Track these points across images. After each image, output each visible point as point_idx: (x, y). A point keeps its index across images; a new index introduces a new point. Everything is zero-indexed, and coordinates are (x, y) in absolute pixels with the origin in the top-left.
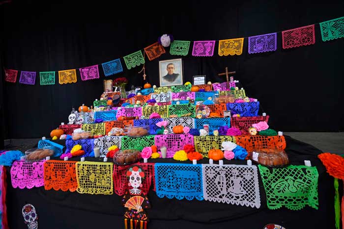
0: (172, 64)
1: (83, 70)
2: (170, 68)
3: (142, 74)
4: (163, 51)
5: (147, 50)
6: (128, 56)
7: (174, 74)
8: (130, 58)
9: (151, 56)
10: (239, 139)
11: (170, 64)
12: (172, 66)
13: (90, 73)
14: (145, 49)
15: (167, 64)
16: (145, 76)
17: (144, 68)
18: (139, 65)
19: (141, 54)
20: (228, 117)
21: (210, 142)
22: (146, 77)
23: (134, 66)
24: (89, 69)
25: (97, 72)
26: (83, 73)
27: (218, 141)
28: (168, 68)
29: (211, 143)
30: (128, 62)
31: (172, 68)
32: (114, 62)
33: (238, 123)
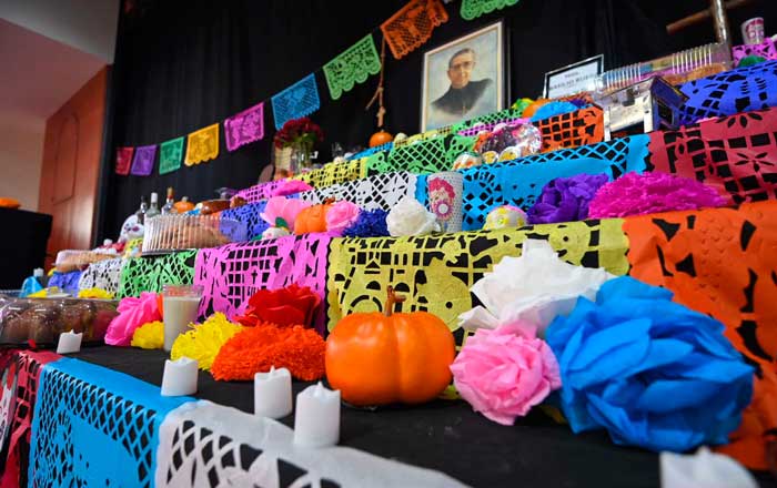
0: (466, 51)
1: (232, 123)
2: (458, 66)
3: (375, 108)
4: (439, 16)
5: (388, 29)
6: (336, 61)
7: (470, 83)
8: (340, 66)
9: (401, 43)
10: (670, 230)
11: (460, 53)
12: (467, 57)
13: (247, 127)
14: (383, 27)
15: (450, 57)
16: (381, 113)
17: (380, 89)
18: (362, 79)
19: (373, 47)
20: (637, 128)
21: (411, 270)
22: (385, 116)
23: (349, 88)
24: (245, 117)
25: (258, 123)
26: (231, 130)
27: (462, 261)
28: (454, 68)
29: (421, 278)
30: (334, 79)
31: (466, 64)
32: (299, 87)
33: (720, 156)
